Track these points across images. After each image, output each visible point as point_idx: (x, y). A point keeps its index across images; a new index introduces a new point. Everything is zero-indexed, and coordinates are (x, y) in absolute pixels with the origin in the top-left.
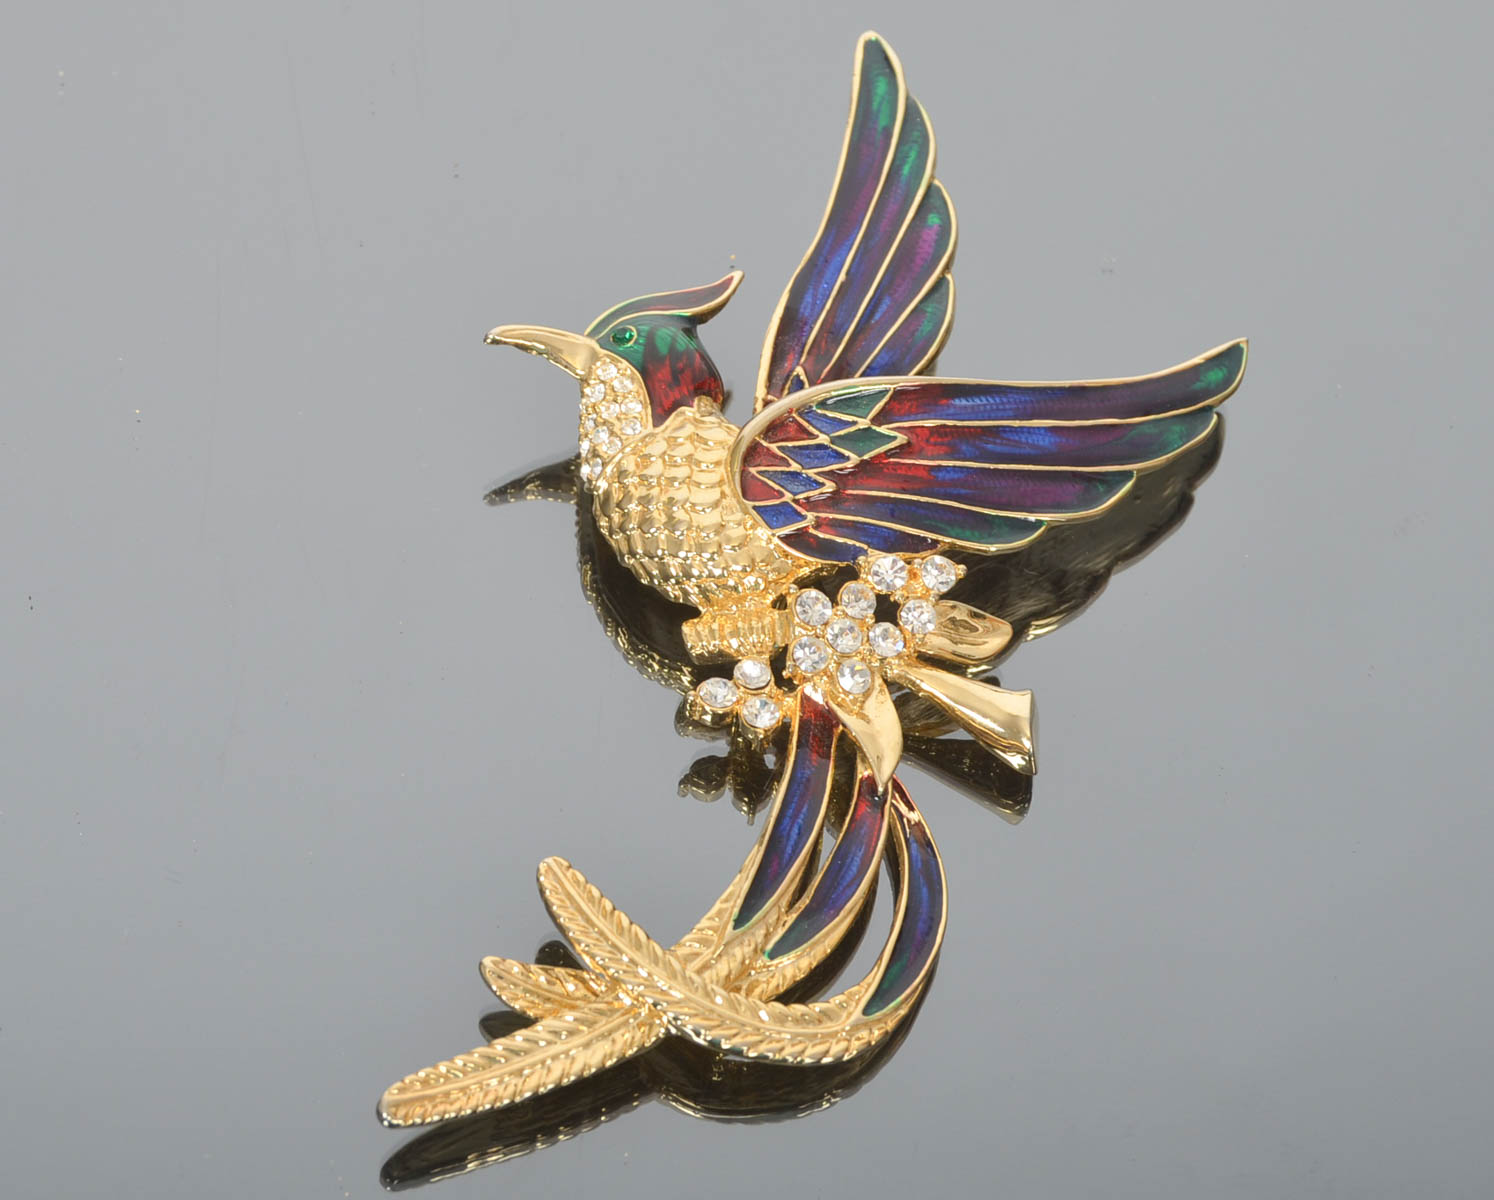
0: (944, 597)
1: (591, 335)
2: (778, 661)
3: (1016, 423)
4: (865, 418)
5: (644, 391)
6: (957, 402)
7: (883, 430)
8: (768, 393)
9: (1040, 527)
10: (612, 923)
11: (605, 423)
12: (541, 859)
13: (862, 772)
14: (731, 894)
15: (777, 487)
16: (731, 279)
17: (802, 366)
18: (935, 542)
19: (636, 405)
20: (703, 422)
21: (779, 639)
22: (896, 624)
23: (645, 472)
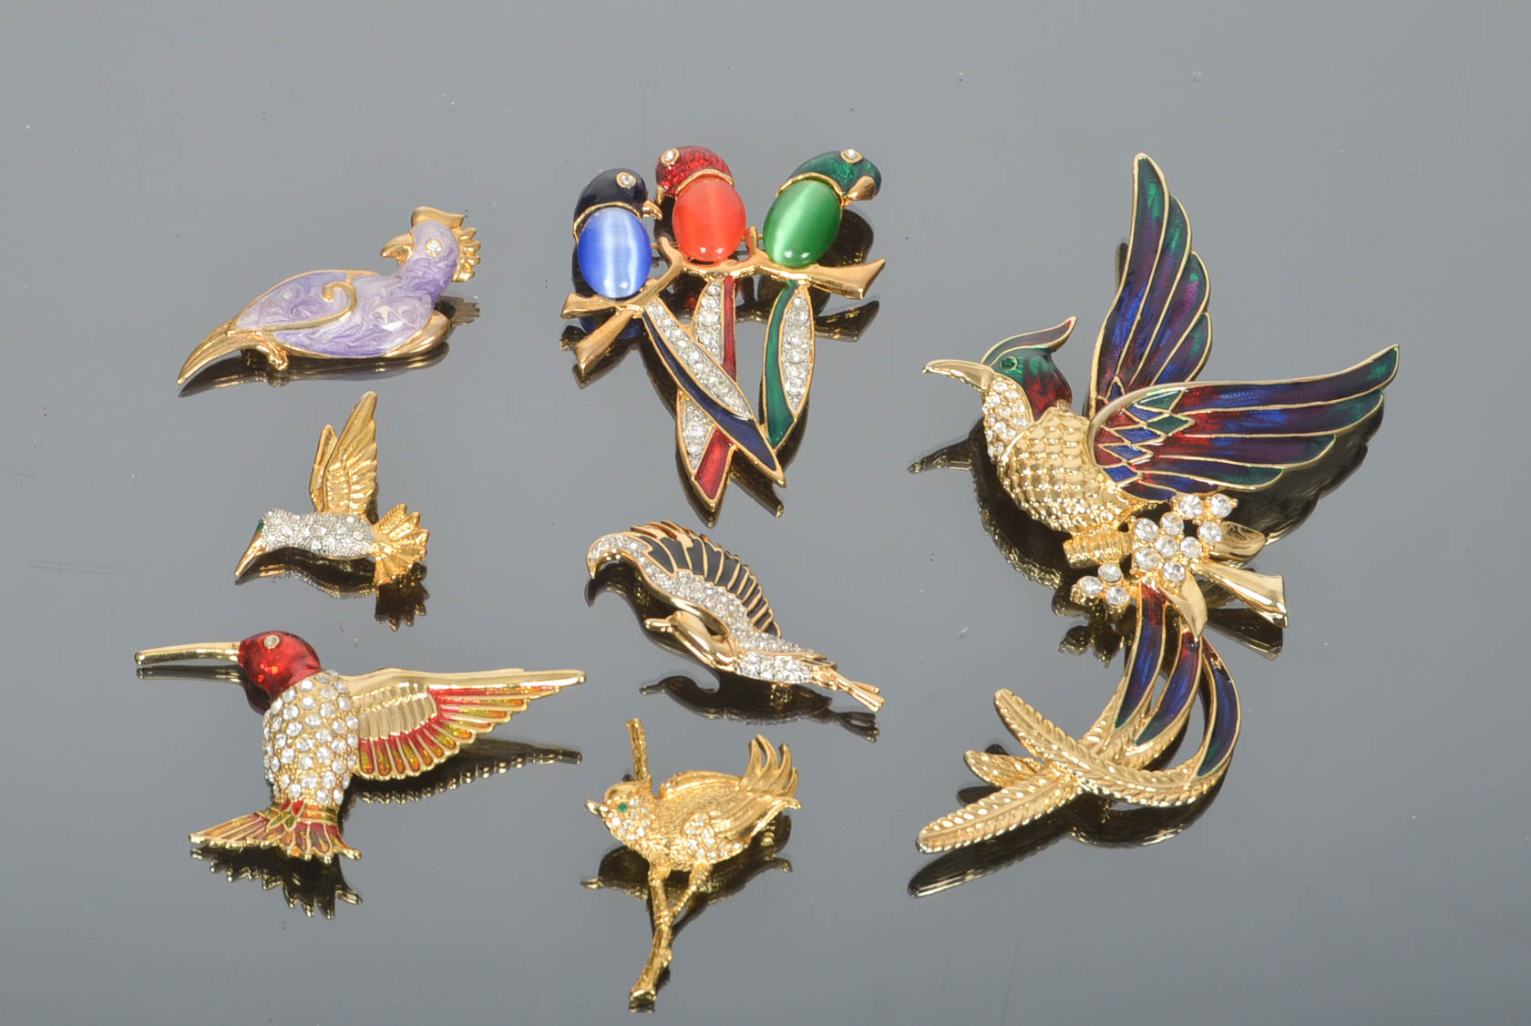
0: (1225, 519)
1: (985, 363)
2: (1126, 564)
3: (1261, 408)
4: (1167, 409)
5: (1025, 398)
6: (1223, 396)
7: (1179, 416)
8: (1098, 394)
9: (1279, 473)
10: (1043, 725)
11: (1003, 419)
12: (996, 691)
13: (1184, 630)
14: (1111, 707)
15: (1116, 456)
16: (1069, 323)
17: (1118, 376)
18: (1215, 487)
19: (1021, 406)
20: (1064, 416)
21: (1125, 550)
22: (1197, 538)
23: (1033, 450)
